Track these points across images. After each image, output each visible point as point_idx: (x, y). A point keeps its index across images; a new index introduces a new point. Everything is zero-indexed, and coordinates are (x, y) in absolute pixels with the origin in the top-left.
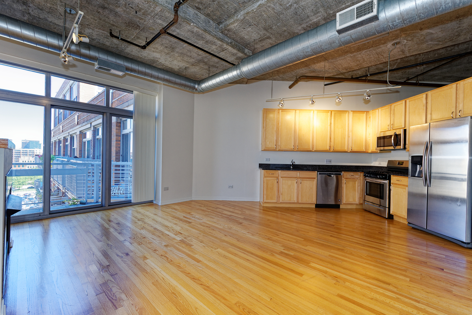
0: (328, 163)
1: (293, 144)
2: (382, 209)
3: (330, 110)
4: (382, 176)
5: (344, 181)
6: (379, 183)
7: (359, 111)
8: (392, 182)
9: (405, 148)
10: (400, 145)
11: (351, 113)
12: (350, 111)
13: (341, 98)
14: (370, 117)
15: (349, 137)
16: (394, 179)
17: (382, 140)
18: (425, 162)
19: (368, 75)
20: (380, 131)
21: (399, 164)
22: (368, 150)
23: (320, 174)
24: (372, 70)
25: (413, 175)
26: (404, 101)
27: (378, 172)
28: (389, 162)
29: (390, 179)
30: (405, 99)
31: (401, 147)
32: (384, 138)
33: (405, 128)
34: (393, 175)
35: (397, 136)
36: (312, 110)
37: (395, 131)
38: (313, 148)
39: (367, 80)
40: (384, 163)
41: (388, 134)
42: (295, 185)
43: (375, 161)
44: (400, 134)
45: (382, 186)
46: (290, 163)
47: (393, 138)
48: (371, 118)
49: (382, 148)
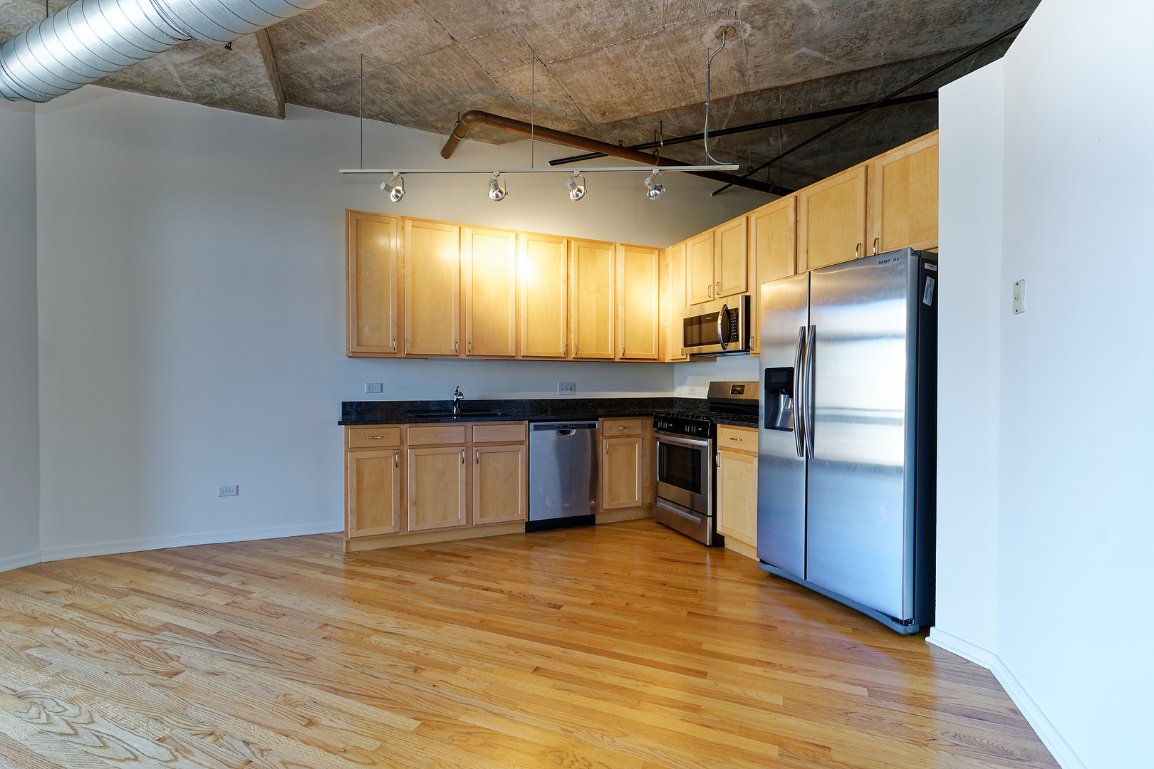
0: (564, 392)
1: (454, 335)
2: (698, 519)
3: (564, 237)
4: (697, 428)
5: (605, 445)
6: (689, 447)
7: (640, 247)
8: (719, 443)
9: (747, 348)
10: (737, 340)
11: (621, 250)
12: (618, 245)
13: (582, 188)
14: (667, 266)
15: (616, 318)
16: (725, 433)
17: (696, 327)
18: (799, 385)
19: (660, 142)
20: (689, 303)
21: (734, 391)
22: (664, 355)
23: (536, 428)
24: (671, 130)
25: (771, 425)
26: (743, 219)
27: (688, 416)
28: (714, 386)
29: (714, 437)
30: (746, 214)
31: (737, 346)
32: (700, 320)
33: (747, 294)
34: (722, 423)
35: (729, 314)
36: (513, 231)
37: (723, 302)
38: (518, 348)
39: (658, 159)
40: (701, 388)
41: (710, 309)
42: (461, 468)
43: (682, 384)
44: (737, 310)
45: (696, 453)
46: (448, 396)
47: (719, 322)
48: (670, 267)
49: (695, 349)
